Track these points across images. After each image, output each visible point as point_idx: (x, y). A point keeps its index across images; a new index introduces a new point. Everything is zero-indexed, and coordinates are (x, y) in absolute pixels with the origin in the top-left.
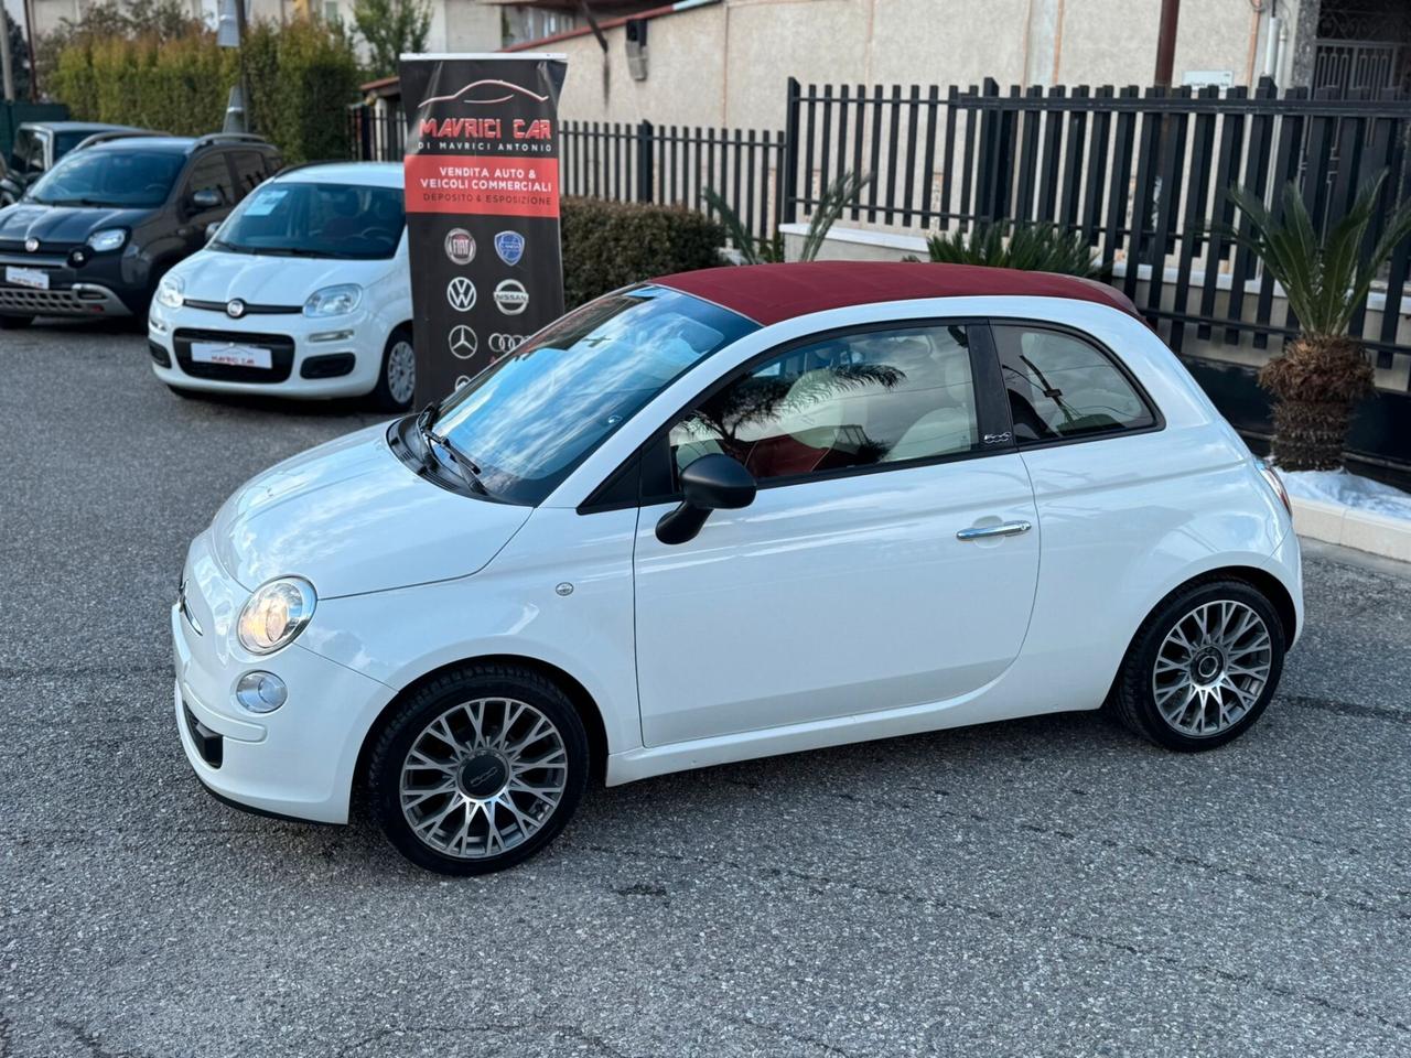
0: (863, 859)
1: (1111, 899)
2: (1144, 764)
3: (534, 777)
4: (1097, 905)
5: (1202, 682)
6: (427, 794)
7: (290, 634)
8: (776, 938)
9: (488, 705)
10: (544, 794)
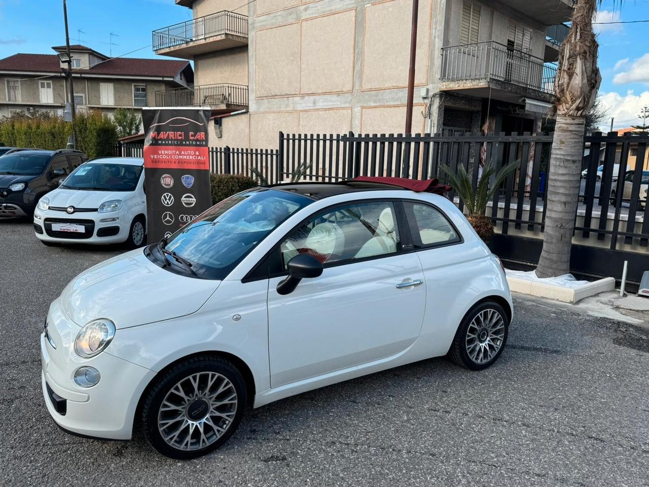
0: (370, 432)
1: (477, 441)
2: (463, 376)
3: (221, 409)
4: (472, 444)
5: (482, 342)
6: (171, 422)
7: (101, 347)
8: (343, 478)
9: (201, 376)
10: (227, 416)
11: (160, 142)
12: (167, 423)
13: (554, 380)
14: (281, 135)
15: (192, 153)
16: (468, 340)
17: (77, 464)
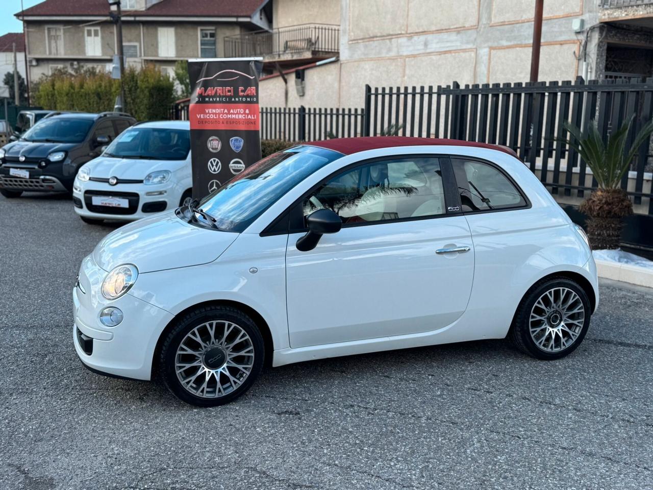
0: (393, 401)
1: (509, 417)
2: (526, 365)
3: (238, 360)
4: (503, 419)
5: (552, 326)
6: (188, 366)
7: (125, 290)
8: (351, 432)
9: (217, 324)
10: (243, 368)
11: (207, 99)
12: (184, 367)
13: (640, 375)
14: (368, 89)
15: (242, 111)
16: (531, 322)
17: (101, 403)
